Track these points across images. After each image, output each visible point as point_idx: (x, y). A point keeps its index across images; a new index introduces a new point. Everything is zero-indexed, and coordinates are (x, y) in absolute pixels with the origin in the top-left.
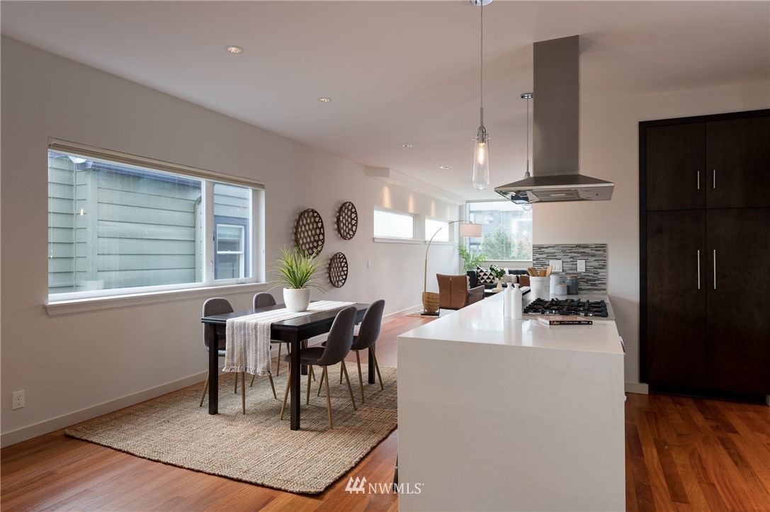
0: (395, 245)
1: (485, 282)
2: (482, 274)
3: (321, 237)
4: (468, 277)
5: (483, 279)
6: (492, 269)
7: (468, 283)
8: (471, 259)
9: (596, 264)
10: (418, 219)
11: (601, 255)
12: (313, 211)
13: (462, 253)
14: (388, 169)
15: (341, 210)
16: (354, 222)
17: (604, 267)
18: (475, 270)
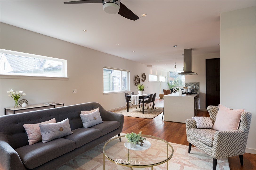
0: (153, 82)
1: (175, 92)
2: (174, 90)
3: (139, 81)
4: (171, 90)
5: (174, 91)
6: (176, 88)
7: (171, 91)
8: (171, 86)
9: (197, 86)
10: (158, 76)
11: (198, 85)
12: (138, 76)
13: (169, 85)
14: (152, 66)
15: (143, 75)
16: (145, 78)
17: (199, 87)
18: (172, 89)
